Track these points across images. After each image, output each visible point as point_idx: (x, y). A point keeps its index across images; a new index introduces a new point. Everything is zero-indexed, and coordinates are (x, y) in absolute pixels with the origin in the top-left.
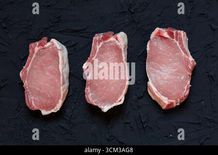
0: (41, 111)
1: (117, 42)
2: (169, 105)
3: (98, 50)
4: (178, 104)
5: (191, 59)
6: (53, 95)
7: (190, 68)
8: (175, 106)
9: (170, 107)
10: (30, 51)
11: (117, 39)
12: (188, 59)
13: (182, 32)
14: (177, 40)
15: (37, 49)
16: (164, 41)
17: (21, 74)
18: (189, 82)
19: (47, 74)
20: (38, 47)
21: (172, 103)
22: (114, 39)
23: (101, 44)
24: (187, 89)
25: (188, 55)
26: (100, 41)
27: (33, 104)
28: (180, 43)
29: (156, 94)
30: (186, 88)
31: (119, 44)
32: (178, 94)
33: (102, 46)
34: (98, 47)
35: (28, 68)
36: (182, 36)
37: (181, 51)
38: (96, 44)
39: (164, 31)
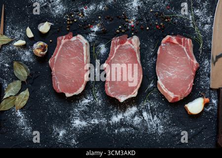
0: (65, 94)
1: (131, 45)
2: (174, 99)
3: (115, 51)
4: (182, 99)
5: (195, 62)
6: (77, 80)
7: (195, 69)
8: (179, 100)
9: (176, 101)
10: (58, 43)
11: (131, 43)
12: (193, 62)
13: (189, 40)
14: (184, 46)
15: (63, 41)
16: (173, 46)
17: (49, 62)
18: (192, 81)
19: (73, 63)
20: (64, 39)
21: (178, 97)
22: (129, 43)
23: (118, 46)
24: (190, 87)
25: (193, 59)
26: (117, 44)
27: (59, 88)
28: (186, 49)
29: (164, 90)
30: (189, 85)
31: (133, 47)
32: (183, 91)
33: (119, 48)
34: (116, 49)
35: (56, 57)
36: (189, 42)
37: (188, 55)
38: (114, 46)
39: (174, 38)
